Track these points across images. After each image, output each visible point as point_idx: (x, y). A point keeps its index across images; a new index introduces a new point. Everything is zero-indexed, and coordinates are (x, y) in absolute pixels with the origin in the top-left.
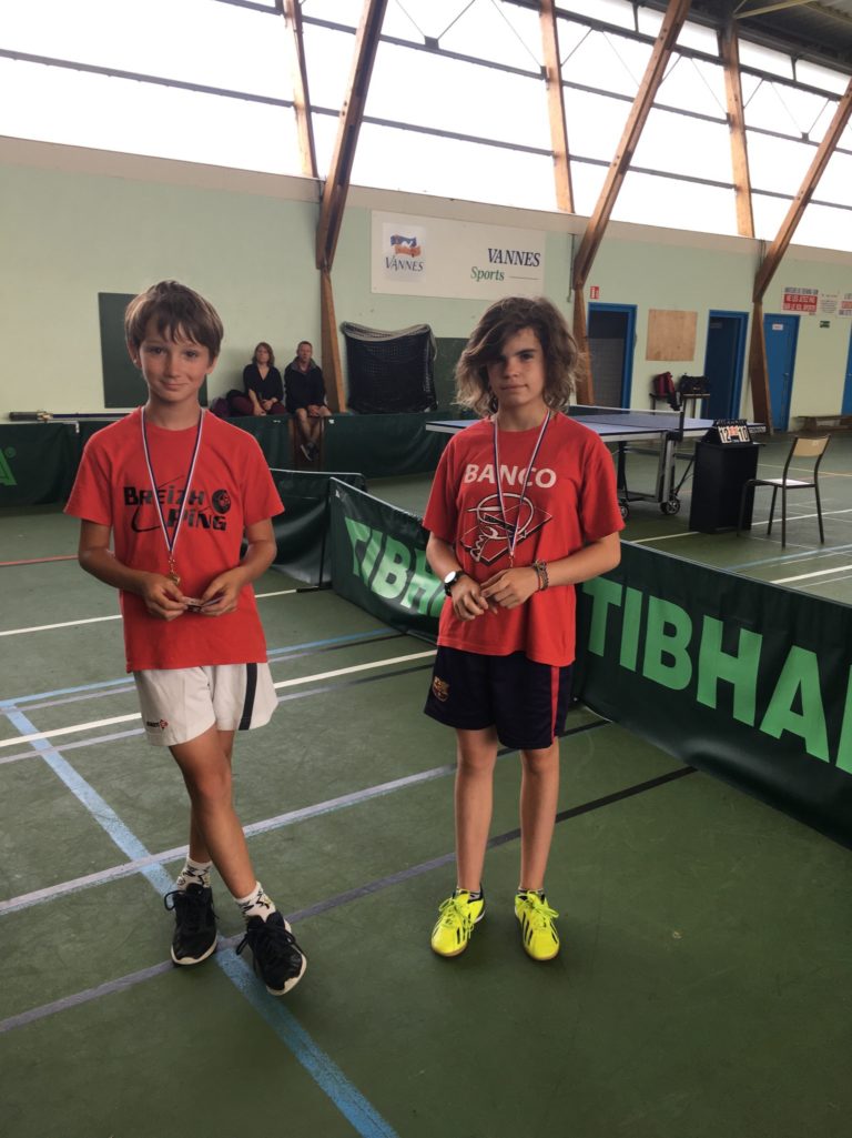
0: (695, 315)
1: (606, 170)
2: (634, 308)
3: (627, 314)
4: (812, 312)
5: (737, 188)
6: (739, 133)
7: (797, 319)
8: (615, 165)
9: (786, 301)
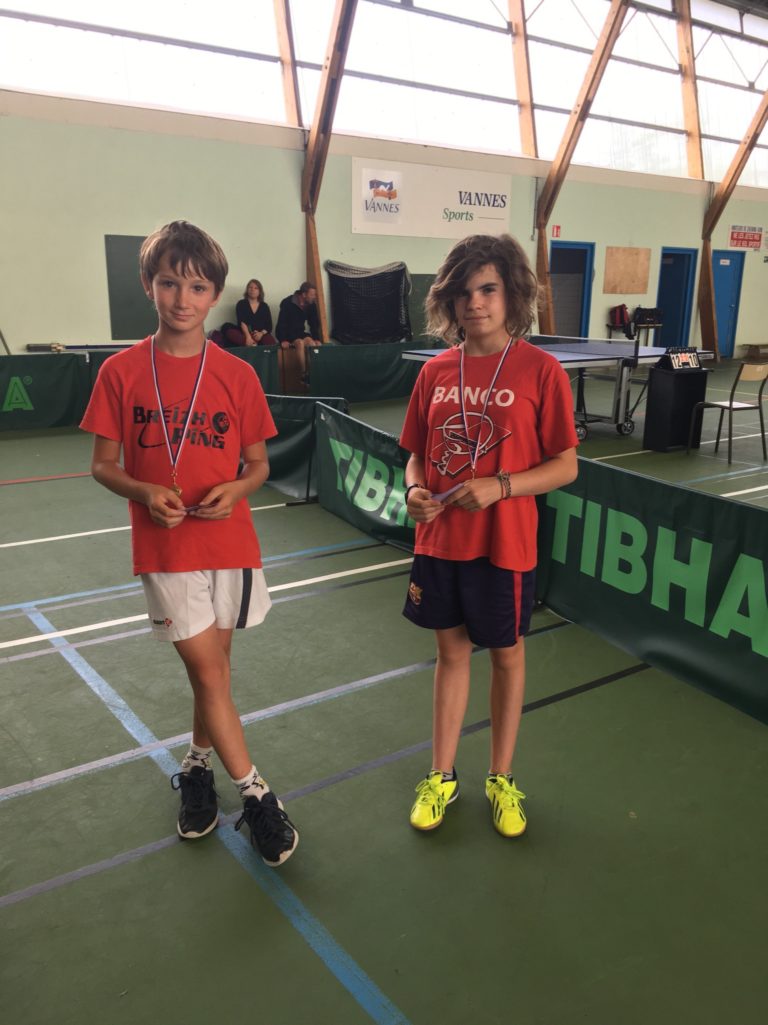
0: (648, 252)
1: (566, 118)
2: (592, 246)
3: (585, 251)
4: (757, 248)
5: (688, 134)
6: (690, 84)
7: (742, 255)
8: (576, 112)
9: (732, 238)
